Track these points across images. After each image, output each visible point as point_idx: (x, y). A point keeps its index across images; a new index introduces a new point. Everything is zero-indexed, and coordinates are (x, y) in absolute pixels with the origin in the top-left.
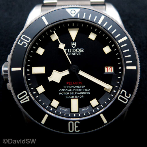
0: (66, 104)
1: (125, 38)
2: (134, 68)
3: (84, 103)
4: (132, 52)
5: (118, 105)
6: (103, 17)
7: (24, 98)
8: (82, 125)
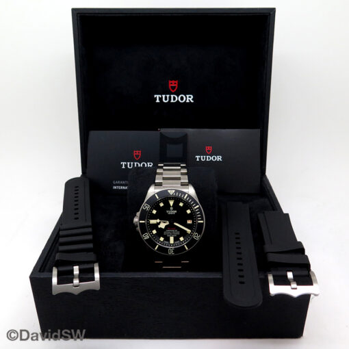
0: (167, 239)
1: (198, 206)
2: (202, 222)
3: (176, 239)
4: (201, 214)
5: (193, 241)
6: (187, 195)
7: (146, 237)
8: (176, 251)
